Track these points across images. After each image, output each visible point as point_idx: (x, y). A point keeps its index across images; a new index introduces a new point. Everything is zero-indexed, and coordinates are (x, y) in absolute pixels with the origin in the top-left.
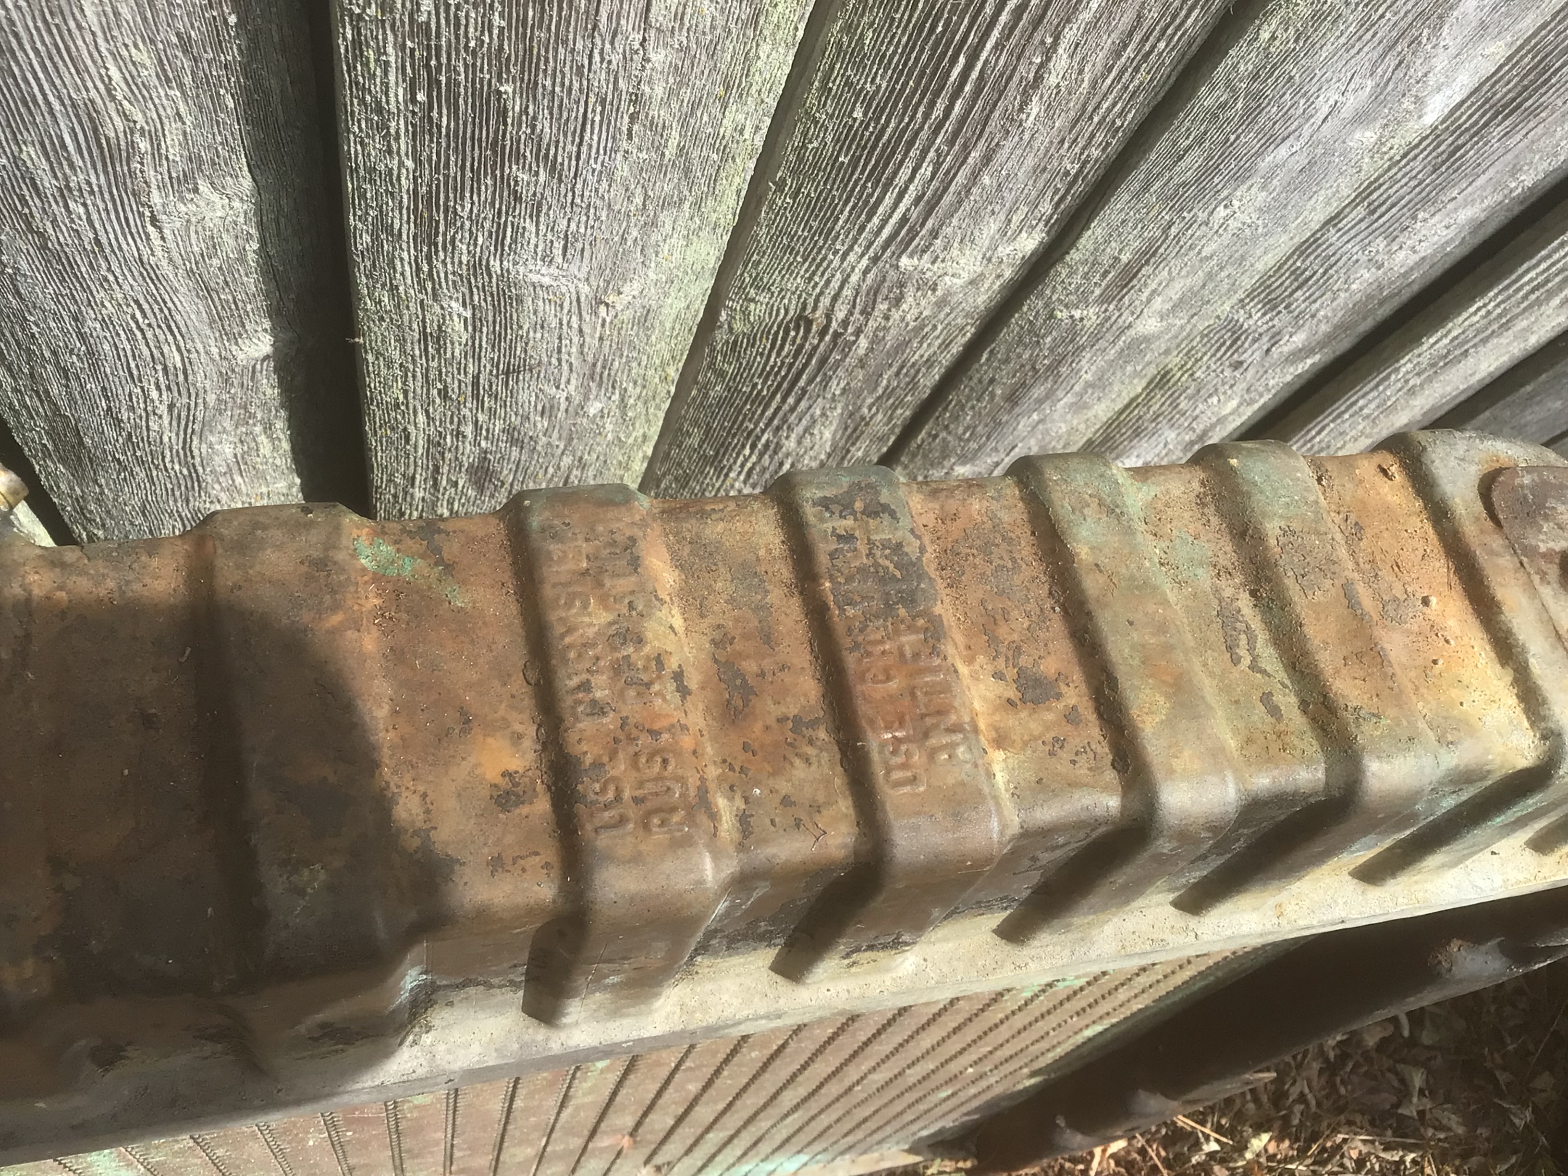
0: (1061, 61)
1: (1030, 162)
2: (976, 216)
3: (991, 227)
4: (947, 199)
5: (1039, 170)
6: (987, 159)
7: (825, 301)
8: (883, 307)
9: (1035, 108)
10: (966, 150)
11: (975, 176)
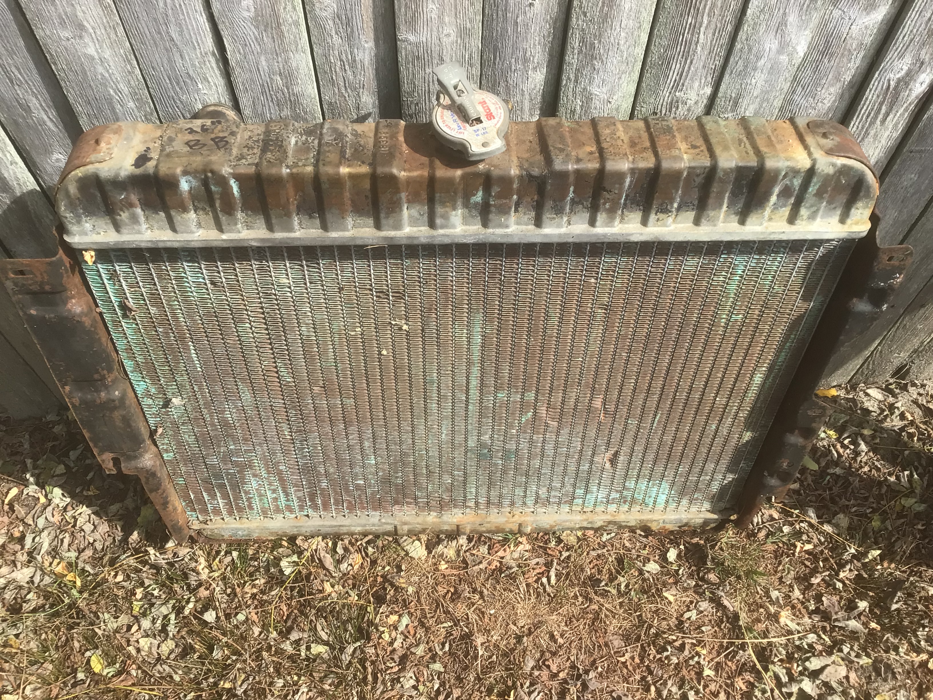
0: (702, 36)
1: (702, 64)
2: (692, 79)
3: (696, 84)
4: (684, 74)
5: (704, 67)
6: (691, 62)
7: (660, 107)
8: (674, 109)
9: (699, 48)
10: (686, 60)
11: (689, 68)
